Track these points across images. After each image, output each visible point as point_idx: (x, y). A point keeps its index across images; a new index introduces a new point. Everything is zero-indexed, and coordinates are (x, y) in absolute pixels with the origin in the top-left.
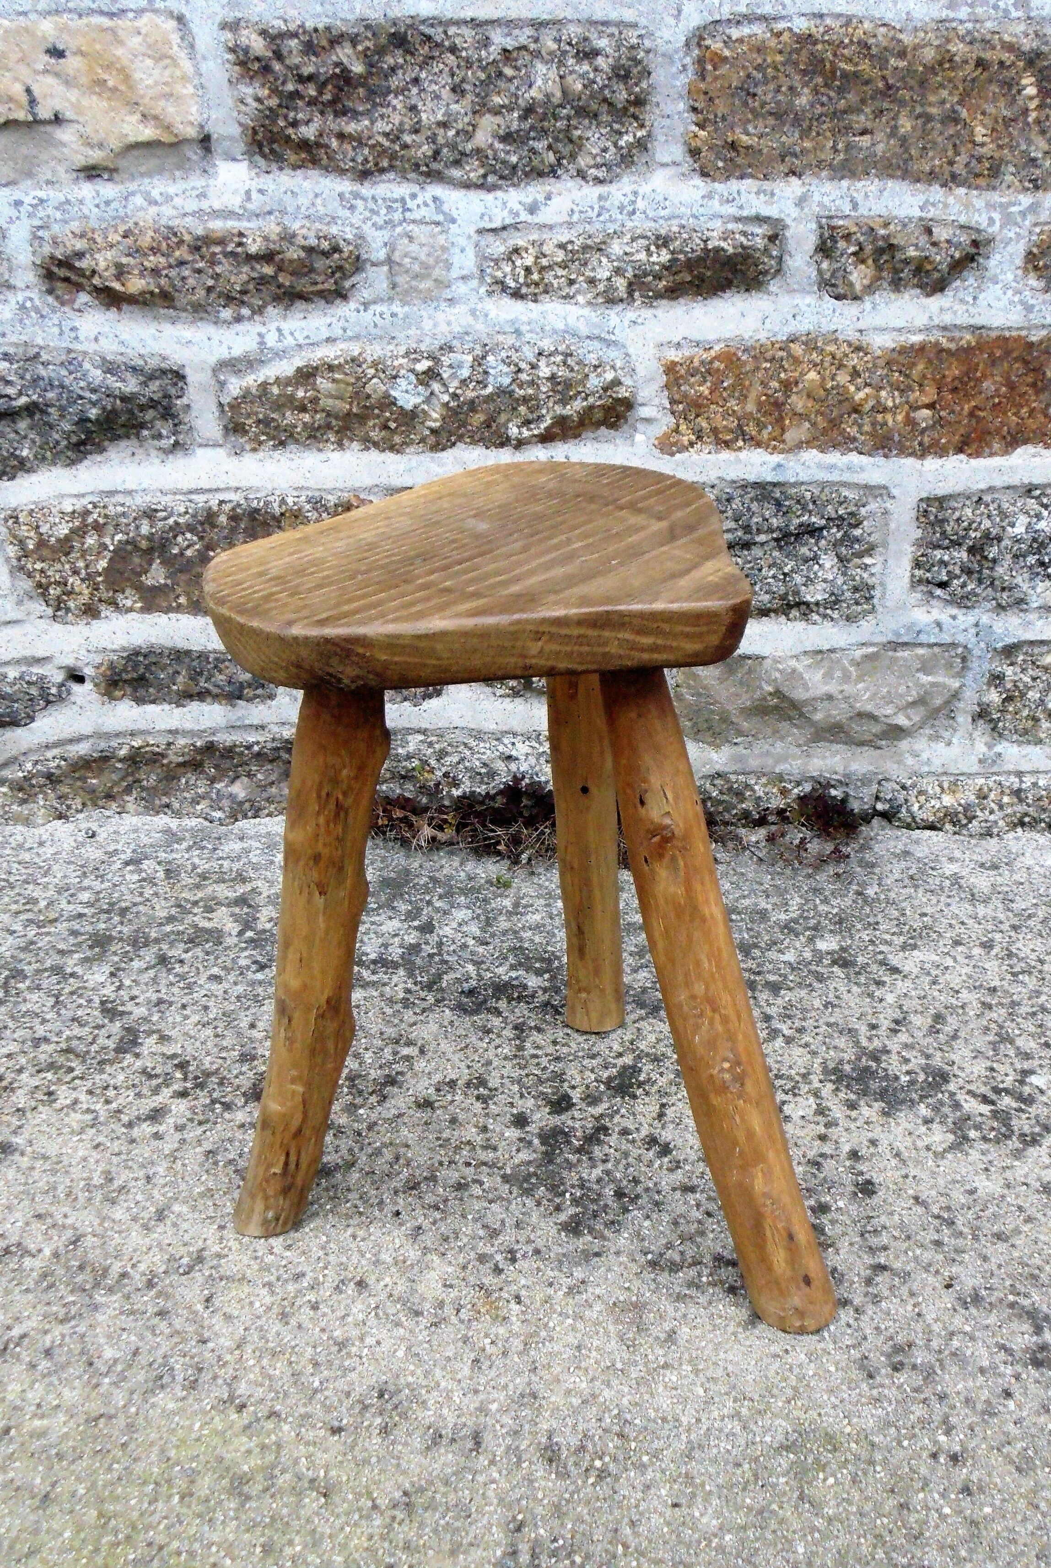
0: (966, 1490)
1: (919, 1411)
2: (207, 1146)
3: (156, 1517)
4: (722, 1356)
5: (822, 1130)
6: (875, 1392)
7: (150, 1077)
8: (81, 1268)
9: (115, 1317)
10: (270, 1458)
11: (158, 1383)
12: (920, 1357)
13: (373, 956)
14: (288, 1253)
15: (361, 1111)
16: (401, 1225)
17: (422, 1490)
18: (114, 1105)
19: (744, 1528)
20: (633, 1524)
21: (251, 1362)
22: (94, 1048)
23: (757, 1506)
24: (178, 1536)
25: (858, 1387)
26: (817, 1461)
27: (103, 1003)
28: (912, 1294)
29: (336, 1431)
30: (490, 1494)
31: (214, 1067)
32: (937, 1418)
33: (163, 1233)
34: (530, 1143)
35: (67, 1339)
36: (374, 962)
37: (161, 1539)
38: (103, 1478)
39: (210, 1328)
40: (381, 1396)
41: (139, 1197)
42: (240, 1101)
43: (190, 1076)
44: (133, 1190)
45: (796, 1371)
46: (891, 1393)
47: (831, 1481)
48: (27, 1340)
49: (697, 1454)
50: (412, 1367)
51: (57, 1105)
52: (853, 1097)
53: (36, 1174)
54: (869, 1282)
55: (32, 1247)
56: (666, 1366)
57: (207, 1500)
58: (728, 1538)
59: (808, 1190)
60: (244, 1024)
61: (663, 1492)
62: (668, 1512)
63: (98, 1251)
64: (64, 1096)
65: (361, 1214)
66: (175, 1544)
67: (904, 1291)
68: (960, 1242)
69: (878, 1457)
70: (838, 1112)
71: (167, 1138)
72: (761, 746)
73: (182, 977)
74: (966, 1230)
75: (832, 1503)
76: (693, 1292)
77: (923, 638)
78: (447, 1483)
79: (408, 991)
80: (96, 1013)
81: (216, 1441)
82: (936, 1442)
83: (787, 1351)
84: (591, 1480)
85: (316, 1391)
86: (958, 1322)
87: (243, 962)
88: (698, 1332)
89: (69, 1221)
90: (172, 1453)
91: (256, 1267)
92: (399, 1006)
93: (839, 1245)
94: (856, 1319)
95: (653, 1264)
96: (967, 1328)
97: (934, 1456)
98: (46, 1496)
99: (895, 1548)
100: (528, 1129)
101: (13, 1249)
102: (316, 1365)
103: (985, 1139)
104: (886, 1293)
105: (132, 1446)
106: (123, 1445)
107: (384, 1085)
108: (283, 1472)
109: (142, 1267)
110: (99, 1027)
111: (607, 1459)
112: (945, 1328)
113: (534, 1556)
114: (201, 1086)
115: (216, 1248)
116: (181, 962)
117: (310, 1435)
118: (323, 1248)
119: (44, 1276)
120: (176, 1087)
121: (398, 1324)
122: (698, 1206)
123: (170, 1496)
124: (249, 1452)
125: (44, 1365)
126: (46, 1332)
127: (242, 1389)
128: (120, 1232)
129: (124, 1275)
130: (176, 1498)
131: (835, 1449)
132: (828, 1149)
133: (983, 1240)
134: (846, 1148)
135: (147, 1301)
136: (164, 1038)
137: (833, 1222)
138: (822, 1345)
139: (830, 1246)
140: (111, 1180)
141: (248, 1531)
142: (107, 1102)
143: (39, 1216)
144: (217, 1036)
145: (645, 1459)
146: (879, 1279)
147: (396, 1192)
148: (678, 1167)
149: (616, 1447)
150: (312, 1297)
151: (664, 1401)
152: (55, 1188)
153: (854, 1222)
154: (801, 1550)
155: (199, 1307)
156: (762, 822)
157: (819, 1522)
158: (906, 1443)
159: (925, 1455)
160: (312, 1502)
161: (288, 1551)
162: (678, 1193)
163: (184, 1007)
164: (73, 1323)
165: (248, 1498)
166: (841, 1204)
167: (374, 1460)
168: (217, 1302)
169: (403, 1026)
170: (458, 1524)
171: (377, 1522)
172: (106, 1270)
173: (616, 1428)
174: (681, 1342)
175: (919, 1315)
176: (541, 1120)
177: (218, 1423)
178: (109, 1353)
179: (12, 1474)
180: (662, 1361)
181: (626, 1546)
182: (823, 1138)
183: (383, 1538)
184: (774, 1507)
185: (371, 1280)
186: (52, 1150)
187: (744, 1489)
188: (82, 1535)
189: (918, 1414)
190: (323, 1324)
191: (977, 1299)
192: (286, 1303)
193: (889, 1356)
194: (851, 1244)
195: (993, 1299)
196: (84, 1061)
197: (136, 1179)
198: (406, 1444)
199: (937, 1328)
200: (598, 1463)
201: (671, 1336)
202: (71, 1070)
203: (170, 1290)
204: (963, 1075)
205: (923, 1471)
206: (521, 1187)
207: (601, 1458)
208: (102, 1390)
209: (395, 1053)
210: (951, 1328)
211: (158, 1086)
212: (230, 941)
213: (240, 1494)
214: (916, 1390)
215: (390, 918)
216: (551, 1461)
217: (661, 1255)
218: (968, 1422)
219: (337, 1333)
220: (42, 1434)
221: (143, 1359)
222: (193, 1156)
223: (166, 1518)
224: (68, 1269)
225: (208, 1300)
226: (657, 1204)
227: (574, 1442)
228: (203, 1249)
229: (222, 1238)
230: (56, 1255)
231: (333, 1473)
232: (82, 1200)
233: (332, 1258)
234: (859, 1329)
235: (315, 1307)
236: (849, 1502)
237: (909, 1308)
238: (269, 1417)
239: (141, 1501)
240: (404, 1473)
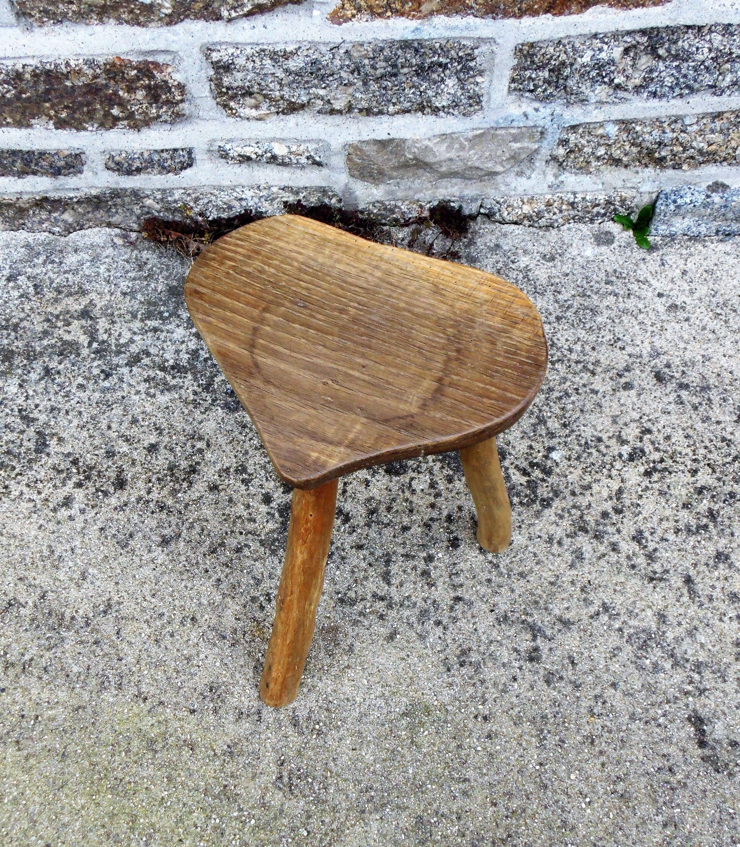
0: (489, 737)
1: (471, 690)
2: (100, 525)
3: (116, 764)
4: (376, 660)
5: (432, 499)
6: (450, 679)
7: (60, 472)
8: (50, 614)
9: (73, 645)
10: (163, 728)
11: (102, 687)
12: (474, 657)
13: (171, 362)
14: (153, 600)
15: (180, 495)
16: (210, 577)
17: (236, 744)
18: (43, 495)
19: (384, 760)
20: (334, 760)
21: (146, 672)
22: (23, 450)
23: (391, 748)
24: (127, 774)
25: (442, 677)
26: (420, 722)
27: (20, 411)
28: (473, 617)
29: (193, 712)
30: (268, 745)
31: (93, 462)
32: (479, 695)
33: (87, 588)
34: (273, 515)
35: (53, 662)
36: (173, 368)
37: (120, 775)
38: (88, 743)
39: (122, 650)
40: (211, 690)
41: (71, 564)
42: (111, 490)
43: (81, 470)
44: (66, 559)
45: (412, 668)
46: (458, 680)
47: (426, 733)
48: (33, 662)
49: (364, 720)
50: (224, 672)
51: (12, 497)
52: (451, 473)
53: (12, 548)
54: (452, 608)
55: (22, 601)
56: (348, 667)
57: (138, 754)
58: (378, 766)
59: (423, 545)
60: (104, 426)
61: (348, 742)
62: (350, 753)
63: (56, 602)
64: (15, 490)
65: (188, 571)
66: (127, 779)
67: (469, 615)
68: (500, 579)
69: (449, 718)
70: (442, 486)
71: (77, 519)
72: (406, 183)
73: (61, 386)
74: (505, 571)
75: (427, 745)
76: (361, 619)
77: (515, 124)
78: (247, 740)
79: (195, 393)
80: (18, 420)
81: (136, 720)
82: (477, 709)
83: (408, 656)
84: (314, 737)
85: (180, 688)
86: (495, 634)
87: (96, 371)
88: (364, 645)
89: (37, 582)
90: (117, 728)
91: (139, 610)
92: (191, 407)
93: (438, 584)
94: (444, 634)
95: (341, 601)
96: (499, 638)
97: (476, 717)
98: (63, 754)
99: (454, 769)
100: (272, 505)
101: (13, 602)
102: (178, 672)
103: (521, 503)
104: (460, 616)
105: (98, 724)
106: (93, 723)
107: (189, 473)
108: (171, 736)
109: (81, 612)
110: (22, 432)
111: (321, 724)
112: (488, 638)
113: (290, 779)
114: (88, 478)
115: (116, 598)
116: (59, 373)
117: (180, 715)
118: (171, 596)
119: (33, 620)
120: (74, 480)
121: (215, 645)
122: (364, 559)
123: (120, 752)
124: (152, 725)
125: (45, 677)
126: (42, 656)
127: (144, 688)
128: (65, 589)
129: (73, 618)
130: (123, 753)
131: (429, 715)
132: (435, 515)
133: (513, 577)
134: (445, 513)
135: (86, 635)
136: (61, 440)
137: (435, 568)
138: (426, 651)
139: (433, 585)
140: (53, 551)
141: (159, 770)
142: (39, 493)
143: (20, 579)
144: (90, 437)
145: (339, 723)
146: (457, 607)
147: (204, 555)
148: (354, 531)
149: (325, 717)
150: (169, 629)
151: (347, 689)
152: (25, 559)
153: (446, 567)
154: (411, 771)
155: (114, 638)
156: (407, 224)
157: (420, 757)
158: (463, 710)
159: (472, 716)
160: (186, 753)
161: (179, 779)
162: (354, 549)
163: (67, 412)
164: (53, 651)
165: (156, 752)
166: (440, 555)
167: (212, 728)
168: (122, 633)
169: (195, 423)
170: (254, 763)
171: (217, 763)
172: (63, 615)
173: (325, 706)
174: (356, 651)
175: (476, 630)
176: (278, 498)
177: (136, 710)
178: (75, 669)
179: (45, 743)
180: (346, 663)
181: (331, 772)
182: (433, 506)
183: (221, 771)
184: (399, 749)
185: (198, 617)
186: (17, 530)
187: (386, 739)
188: (84, 775)
189: (470, 692)
190: (177, 646)
191: (506, 618)
192: (157, 633)
193: (458, 657)
194: (444, 583)
195: (514, 618)
196: (19, 461)
197: (66, 551)
198: (226, 719)
199: (483, 638)
200: (317, 727)
201: (351, 648)
202: (14, 468)
203: (97, 627)
204: (513, 452)
205: (470, 726)
206: (270, 549)
207: (318, 724)
208: (77, 691)
209: (193, 446)
210: (491, 638)
211: (64, 479)
212: (85, 352)
213: (153, 750)
214: (470, 678)
215: (178, 326)
216: (295, 726)
217: (345, 594)
218: (494, 696)
219: (185, 652)
220: (54, 719)
221: (93, 672)
222: (93, 530)
223: (120, 764)
224: (44, 615)
225: (118, 633)
226: (343, 558)
227: (305, 713)
228: (109, 599)
229: (118, 591)
230: (35, 606)
231: (194, 736)
232: (41, 567)
233: (176, 602)
234: (445, 640)
235: (172, 636)
236: (434, 744)
237: (471, 626)
238: (159, 705)
239: (107, 756)
240: (227, 735)
